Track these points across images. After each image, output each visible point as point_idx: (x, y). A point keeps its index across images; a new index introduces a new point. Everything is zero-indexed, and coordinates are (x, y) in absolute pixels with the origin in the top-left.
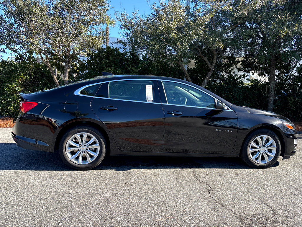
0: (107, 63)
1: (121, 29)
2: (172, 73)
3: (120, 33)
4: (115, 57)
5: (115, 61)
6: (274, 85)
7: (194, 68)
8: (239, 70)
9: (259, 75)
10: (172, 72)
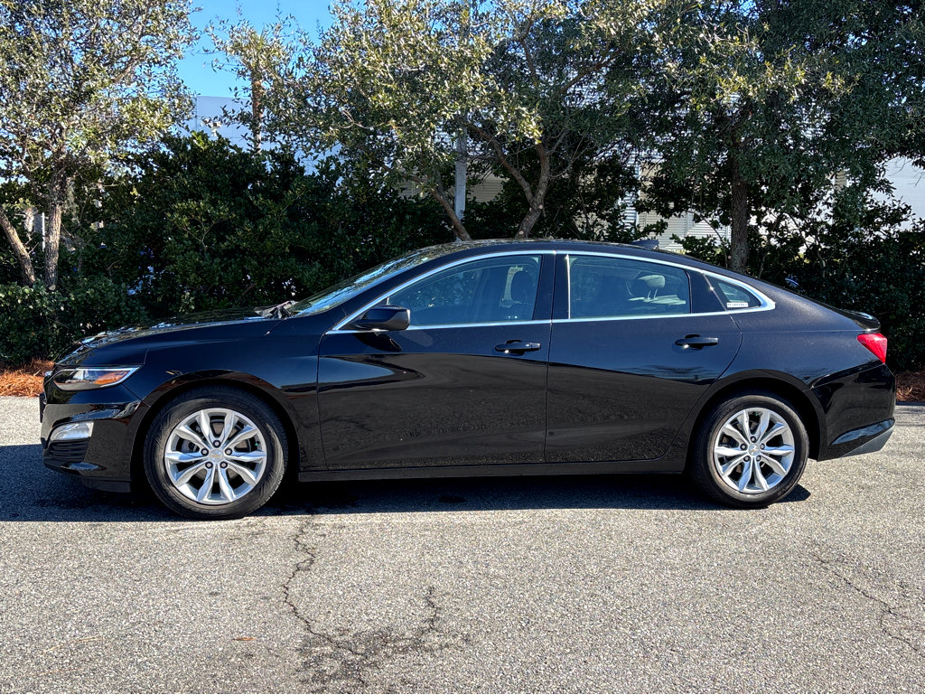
0: (185, 187)
1: (242, 78)
2: (408, 217)
3: (236, 89)
4: (215, 167)
5: (217, 181)
6: (744, 255)
7: (491, 203)
8: (640, 207)
9: (715, 225)
10: (409, 214)
